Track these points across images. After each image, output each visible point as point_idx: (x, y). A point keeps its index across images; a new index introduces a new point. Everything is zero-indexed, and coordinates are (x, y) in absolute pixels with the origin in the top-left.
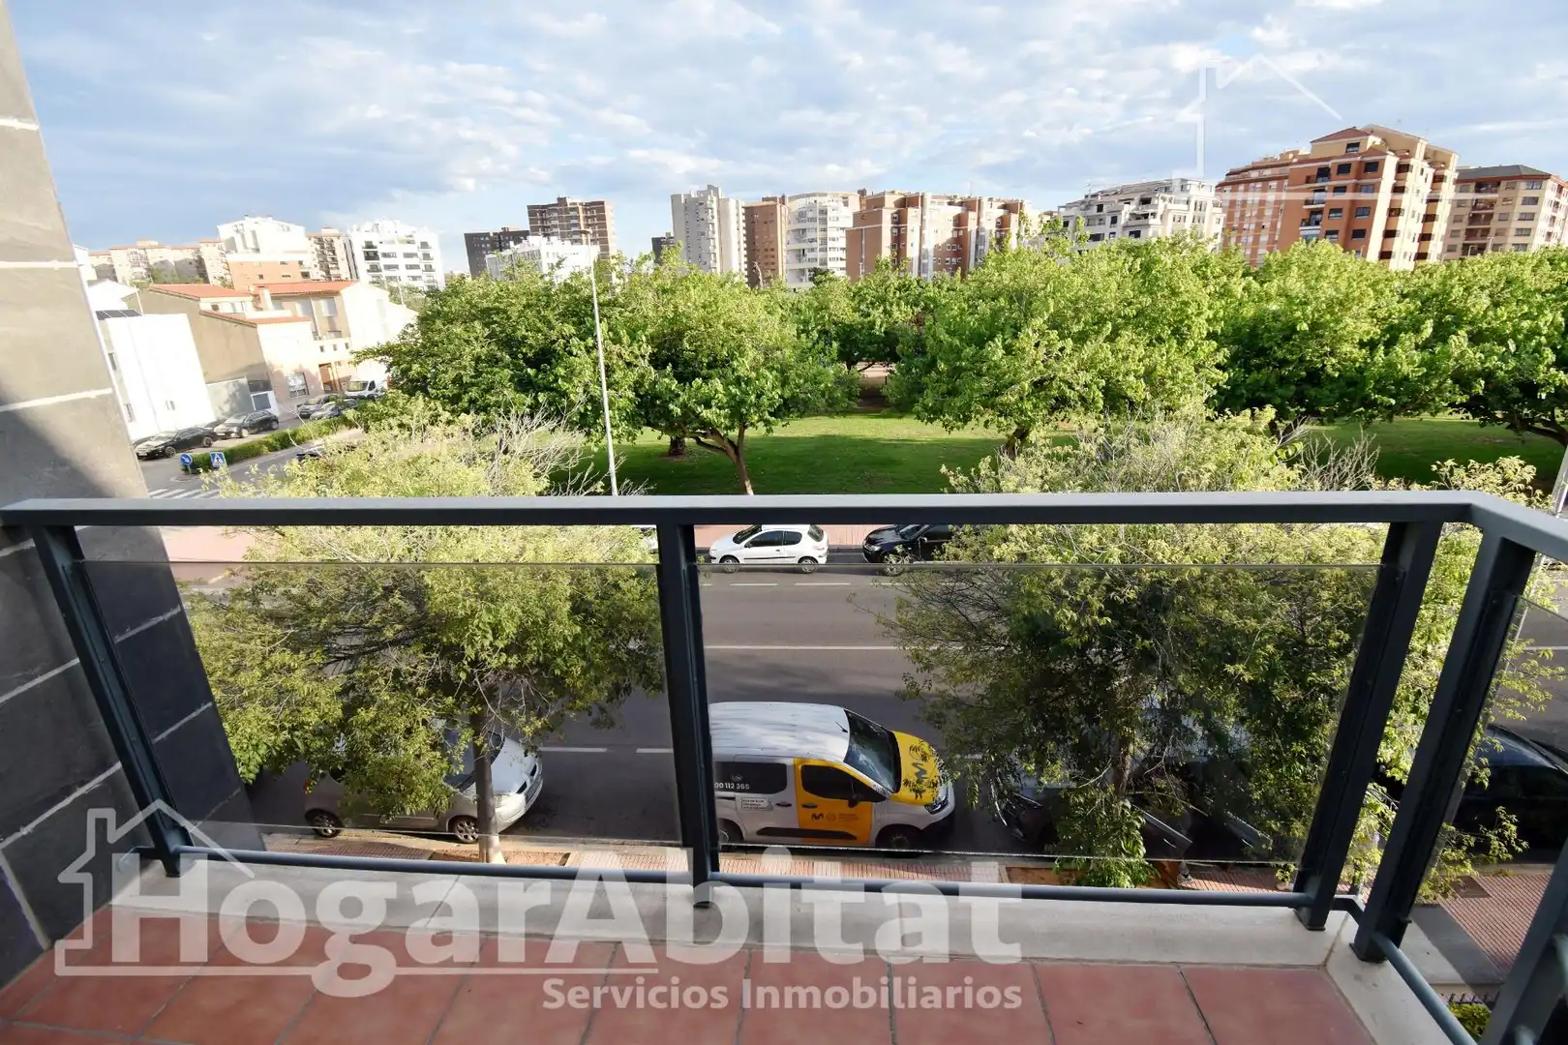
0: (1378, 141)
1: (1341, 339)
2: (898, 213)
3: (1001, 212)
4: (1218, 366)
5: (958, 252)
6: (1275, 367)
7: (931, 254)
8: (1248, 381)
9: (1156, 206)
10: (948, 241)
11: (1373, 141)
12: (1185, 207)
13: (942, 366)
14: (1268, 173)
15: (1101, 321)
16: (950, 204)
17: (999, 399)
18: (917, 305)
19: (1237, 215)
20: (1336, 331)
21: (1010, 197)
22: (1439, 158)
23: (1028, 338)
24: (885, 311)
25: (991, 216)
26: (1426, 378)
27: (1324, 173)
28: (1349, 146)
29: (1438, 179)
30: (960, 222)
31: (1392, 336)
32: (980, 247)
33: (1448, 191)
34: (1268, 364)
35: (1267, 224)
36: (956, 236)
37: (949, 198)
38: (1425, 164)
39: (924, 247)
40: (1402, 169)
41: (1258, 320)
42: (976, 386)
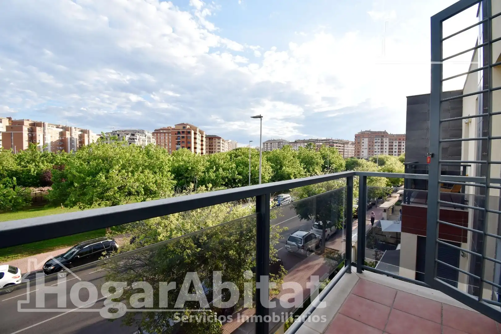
0: (189, 127)
1: (198, 171)
2: (31, 128)
3: (80, 133)
4: (172, 179)
5: (62, 144)
6: (185, 179)
7: (49, 145)
8: (180, 183)
9: (136, 137)
10: (57, 141)
11: (188, 127)
12: (145, 138)
13: (76, 185)
14: (165, 131)
15: (137, 166)
16: (57, 127)
17: (105, 195)
18: (52, 163)
19: (159, 141)
20: (197, 169)
21: (84, 128)
22: (202, 132)
23: (114, 173)
24: (36, 165)
25: (76, 134)
26: (217, 179)
27: (179, 133)
28: (183, 127)
29: (202, 137)
30: (62, 134)
31: (208, 170)
32: (72, 144)
33: (204, 139)
34: (183, 178)
35: (167, 144)
36: (61, 139)
37: (56, 125)
38: (199, 133)
39: (46, 142)
40: (195, 134)
41: (179, 167)
42: (95, 191)
